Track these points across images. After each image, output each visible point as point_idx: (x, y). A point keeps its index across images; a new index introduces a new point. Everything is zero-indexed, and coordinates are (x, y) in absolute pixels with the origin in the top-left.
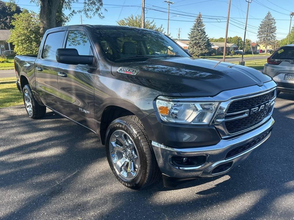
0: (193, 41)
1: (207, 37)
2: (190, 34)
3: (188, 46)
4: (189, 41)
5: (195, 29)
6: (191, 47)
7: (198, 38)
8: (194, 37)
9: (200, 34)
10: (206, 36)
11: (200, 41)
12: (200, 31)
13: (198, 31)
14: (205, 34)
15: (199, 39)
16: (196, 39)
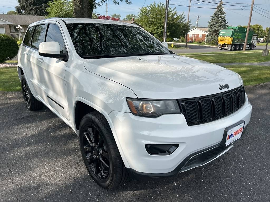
0: (213, 28)
1: (227, 25)
2: (210, 21)
3: (207, 33)
4: (208, 29)
5: (215, 17)
6: (210, 35)
7: (217, 25)
8: (214, 24)
9: (220, 21)
10: (226, 23)
11: (219, 29)
12: (220, 18)
13: (219, 18)
14: (225, 22)
15: (219, 26)
16: (215, 26)
